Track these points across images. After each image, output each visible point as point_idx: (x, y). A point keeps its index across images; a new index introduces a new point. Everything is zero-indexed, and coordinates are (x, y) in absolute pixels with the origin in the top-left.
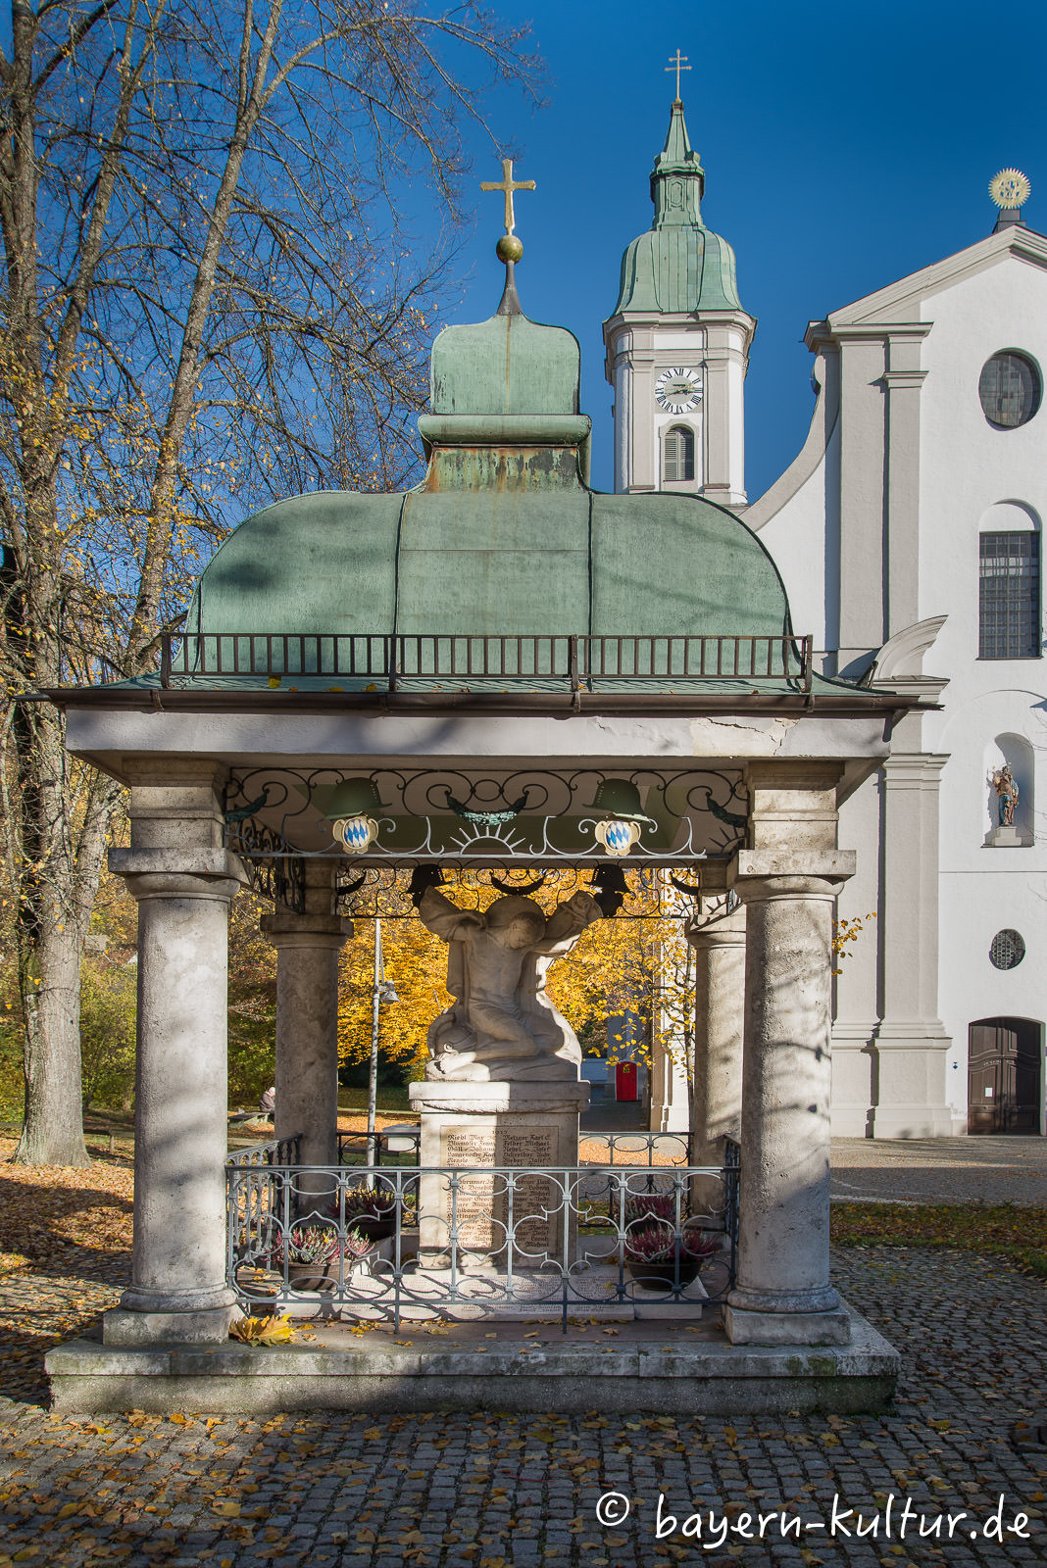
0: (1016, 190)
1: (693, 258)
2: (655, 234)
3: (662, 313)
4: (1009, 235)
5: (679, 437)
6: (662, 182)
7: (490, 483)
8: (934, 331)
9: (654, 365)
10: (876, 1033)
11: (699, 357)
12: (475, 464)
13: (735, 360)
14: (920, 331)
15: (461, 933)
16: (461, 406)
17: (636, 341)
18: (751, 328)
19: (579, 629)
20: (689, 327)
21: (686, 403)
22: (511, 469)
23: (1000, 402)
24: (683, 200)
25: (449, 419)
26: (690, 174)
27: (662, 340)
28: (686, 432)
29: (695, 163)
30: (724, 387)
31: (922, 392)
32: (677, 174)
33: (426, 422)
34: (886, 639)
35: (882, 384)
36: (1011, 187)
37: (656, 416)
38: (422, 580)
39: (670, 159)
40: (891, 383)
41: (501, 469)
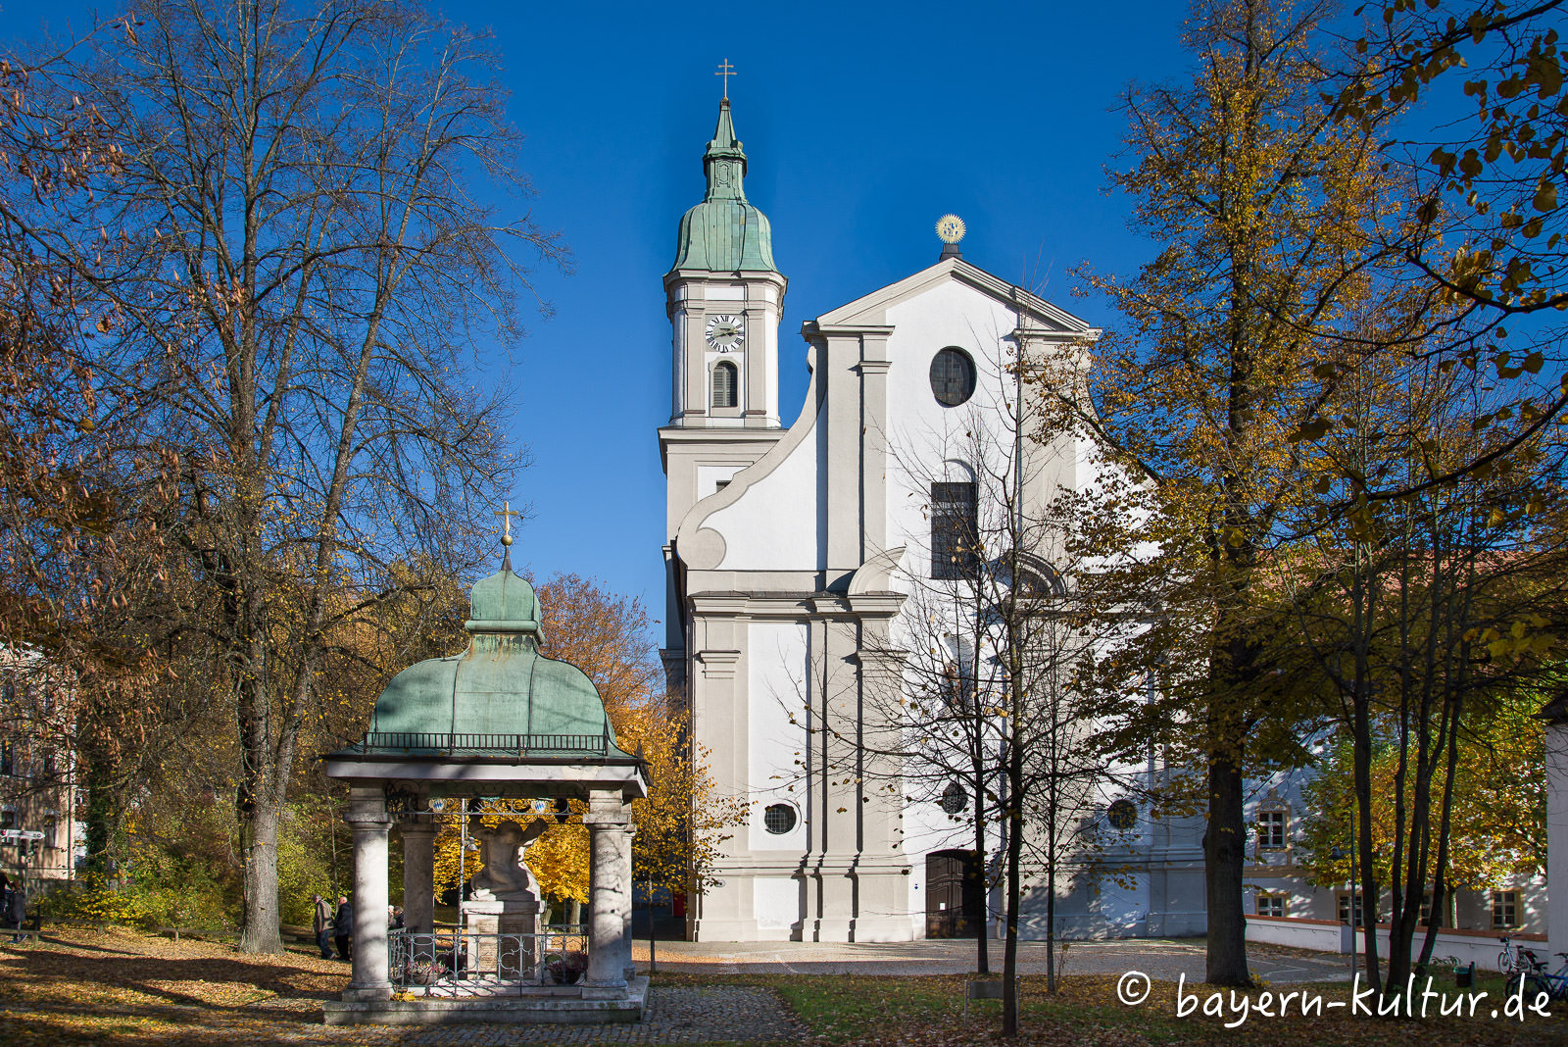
0: (956, 229)
1: (736, 227)
2: (706, 205)
3: (711, 271)
4: (950, 264)
5: (725, 371)
6: (712, 164)
7: (496, 649)
8: (895, 332)
9: (705, 312)
10: (856, 862)
11: (741, 307)
12: (489, 641)
13: (770, 310)
14: (885, 332)
15: (485, 837)
16: (484, 616)
17: (691, 293)
18: (783, 284)
19: (523, 731)
20: (733, 283)
21: (730, 343)
22: (505, 643)
23: (946, 385)
24: (729, 180)
25: (479, 623)
26: (734, 158)
27: (711, 292)
28: (731, 367)
29: (739, 150)
30: (762, 331)
31: (887, 376)
32: (724, 158)
33: (469, 624)
34: (862, 562)
35: (858, 369)
36: (951, 228)
37: (706, 353)
38: (464, 706)
39: (719, 146)
40: (865, 370)
41: (500, 643)
